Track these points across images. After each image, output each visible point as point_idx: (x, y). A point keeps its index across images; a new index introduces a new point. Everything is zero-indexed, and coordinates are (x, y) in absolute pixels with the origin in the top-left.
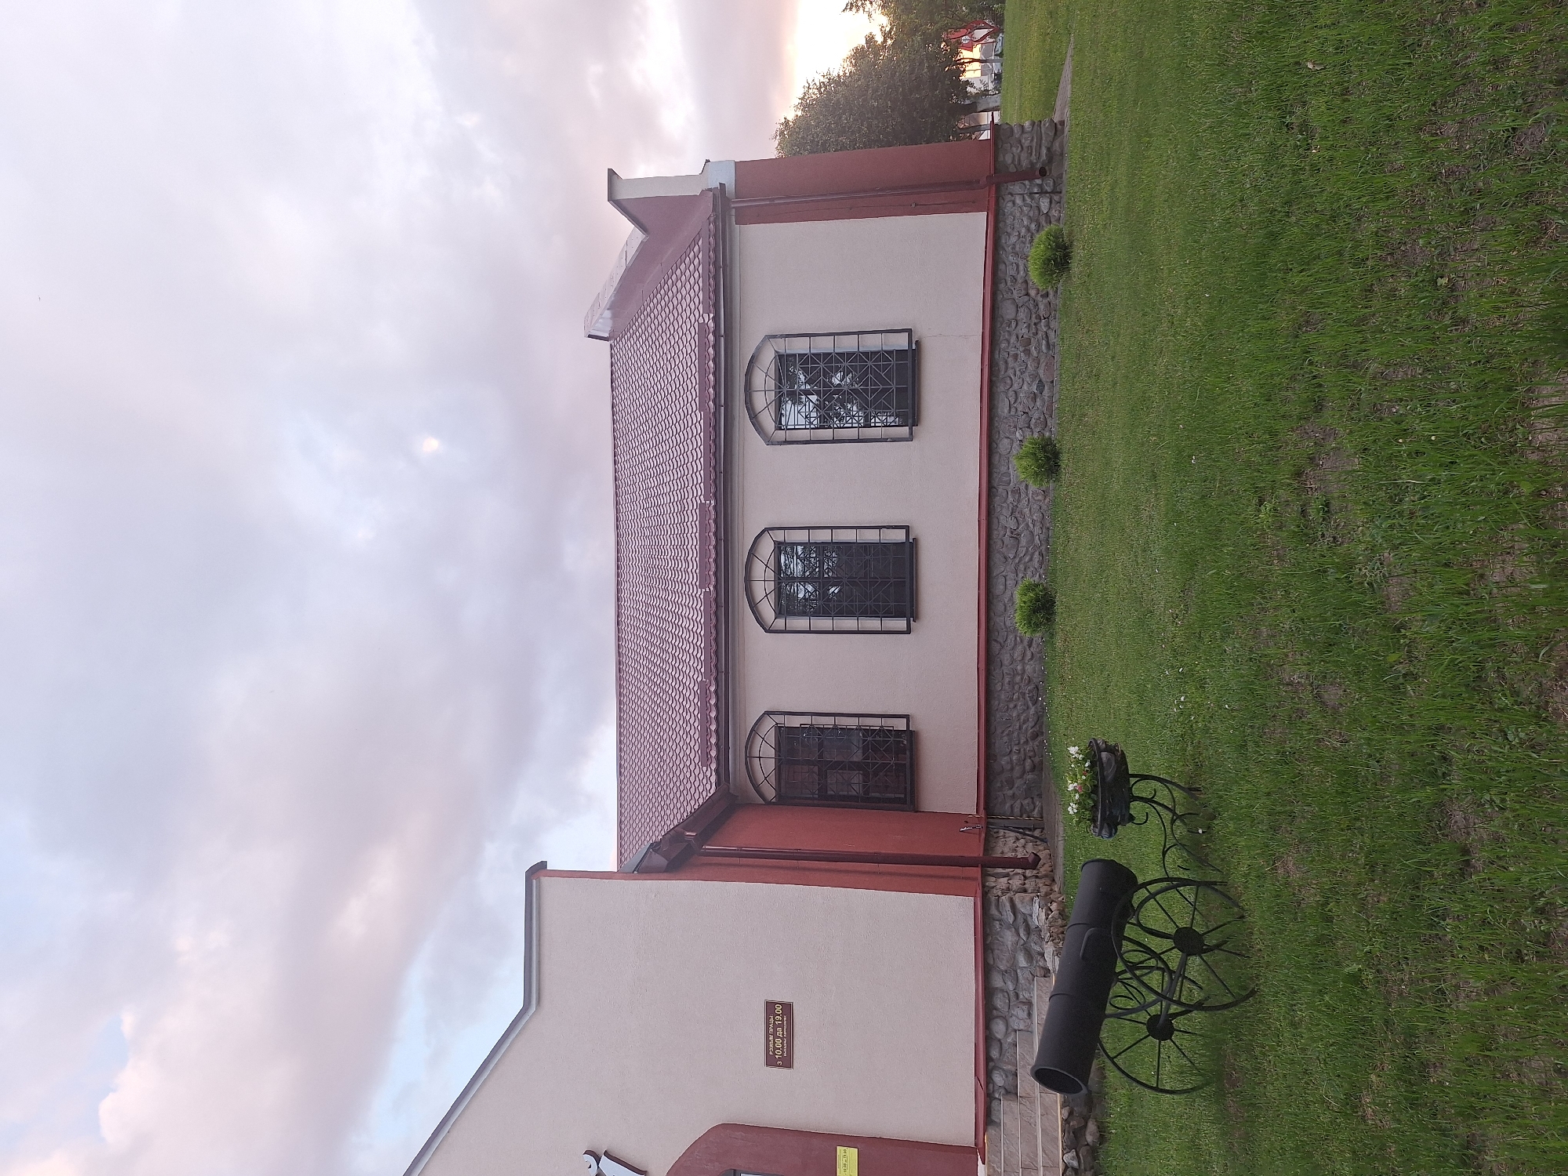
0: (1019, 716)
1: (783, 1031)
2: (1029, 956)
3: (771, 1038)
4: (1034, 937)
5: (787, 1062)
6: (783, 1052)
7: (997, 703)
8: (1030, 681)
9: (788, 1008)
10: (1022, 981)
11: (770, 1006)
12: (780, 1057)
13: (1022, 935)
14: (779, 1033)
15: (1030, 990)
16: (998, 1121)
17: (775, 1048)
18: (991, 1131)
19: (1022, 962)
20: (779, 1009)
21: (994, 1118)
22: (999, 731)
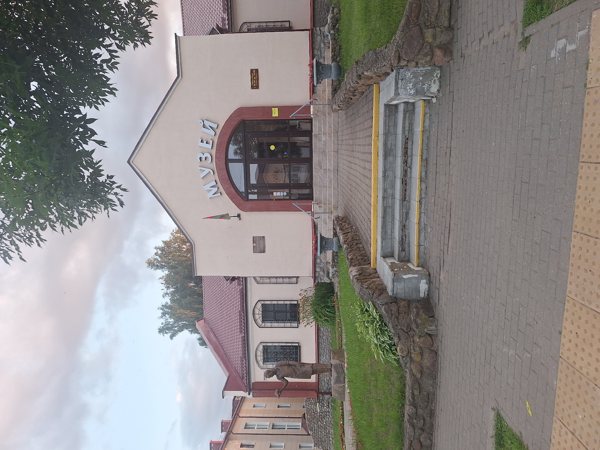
0: (323, 16)
1: (256, 78)
2: (324, 44)
3: (253, 80)
4: (326, 38)
5: (257, 87)
6: (256, 84)
7: (316, 12)
8: (326, 4)
9: (257, 71)
10: (322, 51)
11: (252, 71)
12: (255, 85)
13: (322, 37)
14: (255, 79)
15: (324, 53)
16: (316, 92)
17: (254, 83)
18: (314, 95)
19: (322, 45)
20: (254, 72)
21: (315, 92)
22: (317, 22)
